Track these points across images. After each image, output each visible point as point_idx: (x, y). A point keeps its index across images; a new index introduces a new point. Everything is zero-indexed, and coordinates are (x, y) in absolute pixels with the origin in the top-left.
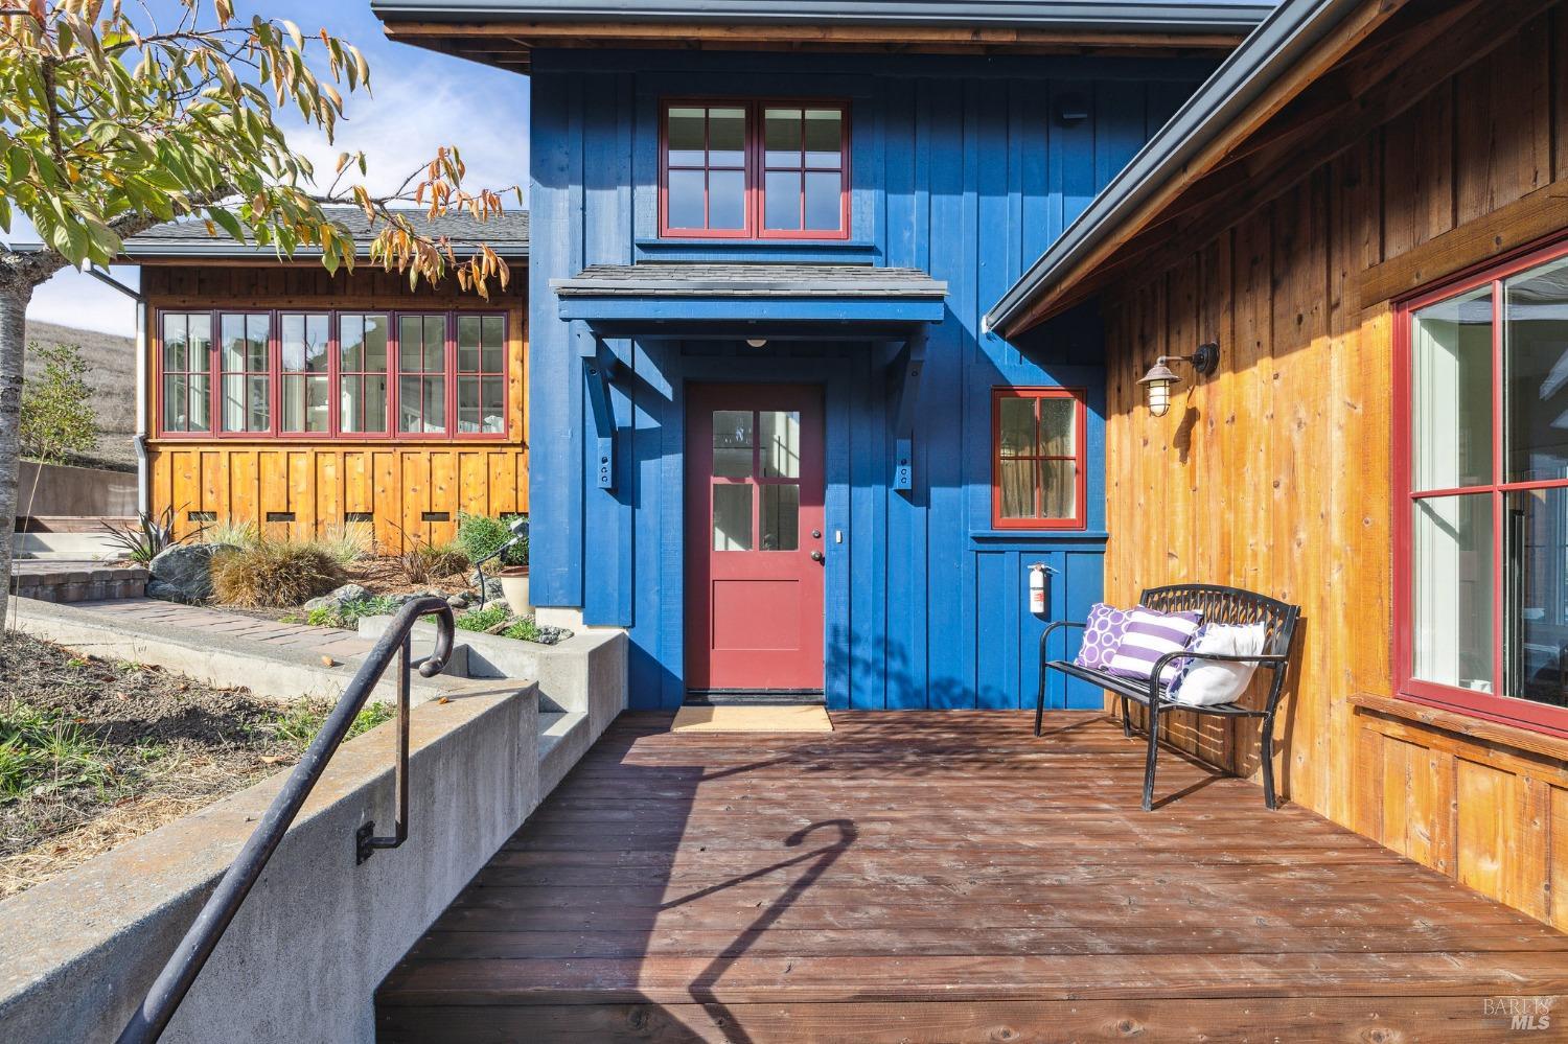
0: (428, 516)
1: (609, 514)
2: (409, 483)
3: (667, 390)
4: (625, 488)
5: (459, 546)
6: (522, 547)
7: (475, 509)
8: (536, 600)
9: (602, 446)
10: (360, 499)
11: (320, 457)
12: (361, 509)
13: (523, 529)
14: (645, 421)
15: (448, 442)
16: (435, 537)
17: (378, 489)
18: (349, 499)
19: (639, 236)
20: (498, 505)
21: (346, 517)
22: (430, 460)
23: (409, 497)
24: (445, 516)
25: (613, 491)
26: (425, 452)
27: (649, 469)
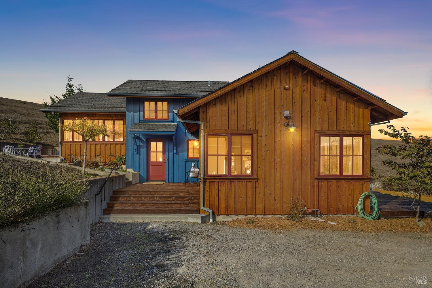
0: (110, 155)
1: (136, 157)
2: (107, 150)
3: (144, 140)
4: (138, 153)
5: (116, 161)
6: (125, 161)
7: (118, 154)
8: (127, 168)
9: (135, 147)
10: (98, 153)
11: (91, 145)
12: (98, 154)
13: (125, 158)
14: (141, 144)
15: (113, 142)
16: (111, 159)
17: (101, 151)
18: (96, 153)
19: (141, 119)
20: (122, 154)
21: (96, 155)
22: (110, 146)
23: (107, 152)
24: (113, 155)
25: (137, 153)
26: (109, 145)
27: (142, 150)
